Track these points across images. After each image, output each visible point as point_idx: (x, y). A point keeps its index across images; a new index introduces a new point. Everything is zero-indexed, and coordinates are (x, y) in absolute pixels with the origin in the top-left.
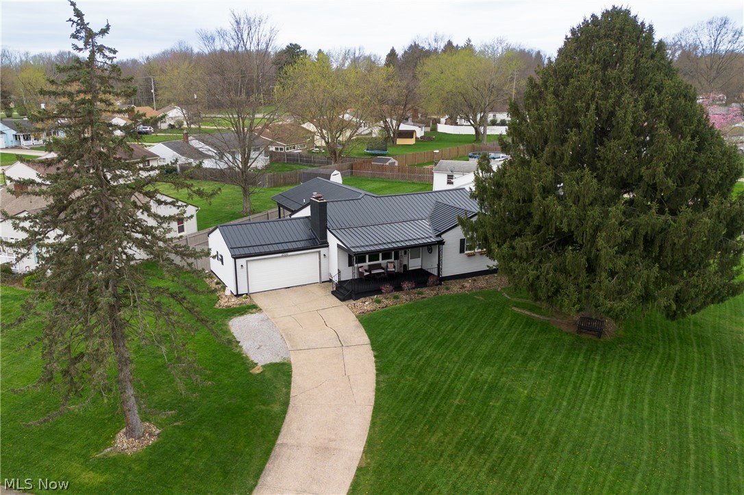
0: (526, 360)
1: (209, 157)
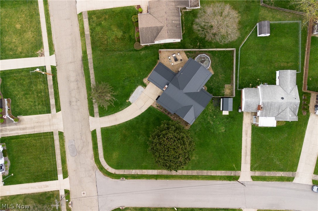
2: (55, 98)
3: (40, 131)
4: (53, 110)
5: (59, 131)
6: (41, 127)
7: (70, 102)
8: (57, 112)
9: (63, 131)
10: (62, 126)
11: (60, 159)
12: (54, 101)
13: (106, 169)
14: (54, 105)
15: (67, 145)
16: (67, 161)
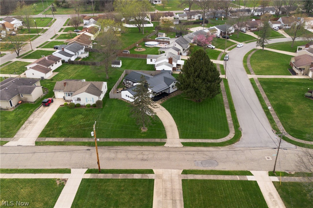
0: (191, 108)
1: (73, 55)
2: (133, 173)
3: (181, 193)
4: (150, 176)
5: (182, 174)
6: (173, 191)
7: (142, 160)
8: (154, 173)
9: (182, 170)
10: (175, 170)
11: (223, 176)
12: (137, 174)
13: (230, 139)
14: (143, 174)
15: (201, 168)
16: (225, 170)
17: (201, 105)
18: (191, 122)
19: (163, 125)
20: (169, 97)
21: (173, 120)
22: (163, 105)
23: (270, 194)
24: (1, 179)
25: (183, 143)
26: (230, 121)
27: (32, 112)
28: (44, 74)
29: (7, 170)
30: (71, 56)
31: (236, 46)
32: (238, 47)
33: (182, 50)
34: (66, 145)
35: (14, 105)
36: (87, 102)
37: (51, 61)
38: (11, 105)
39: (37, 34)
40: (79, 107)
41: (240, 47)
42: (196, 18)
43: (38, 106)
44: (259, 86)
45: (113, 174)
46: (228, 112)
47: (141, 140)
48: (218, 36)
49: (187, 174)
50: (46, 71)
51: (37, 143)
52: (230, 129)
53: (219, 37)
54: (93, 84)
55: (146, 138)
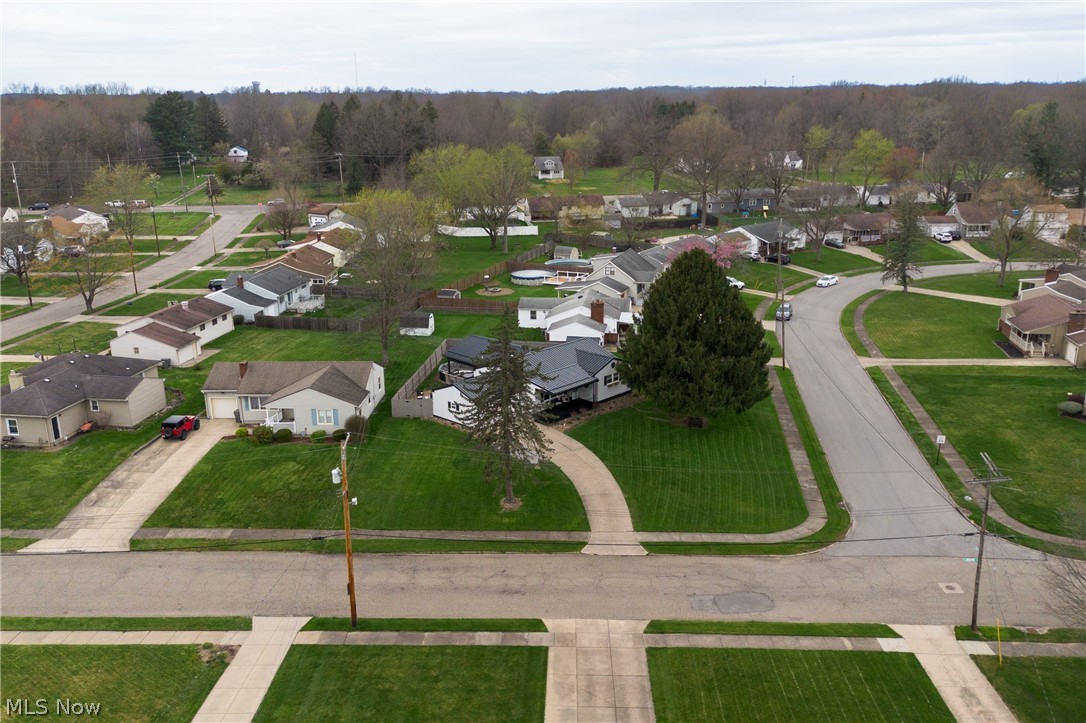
0: (671, 444)
1: (272, 302)
2: (470, 630)
3: (643, 688)
4: (533, 639)
5: (645, 632)
6: (618, 683)
7: (505, 591)
8: (546, 631)
9: (648, 622)
10: (622, 623)
11: (793, 638)
12: (486, 633)
13: (811, 533)
14: (509, 634)
15: (714, 616)
16: (798, 622)
17: (707, 437)
18: (674, 483)
19: (577, 492)
20: (594, 414)
21: (611, 476)
22: (573, 434)
23: (967, 693)
24: (3, 645)
25: (645, 545)
26: (807, 483)
27: (124, 457)
28: (174, 349)
29: (28, 620)
30: (267, 303)
31: (814, 284)
32: (821, 286)
33: (634, 289)
34: (236, 550)
35: (63, 436)
36: (315, 423)
37: (199, 314)
38: (57, 435)
39: (156, 254)
40: (288, 441)
41: (829, 286)
42: (677, 210)
43: (148, 440)
44: (899, 387)
45: (401, 633)
46: (799, 458)
47: (501, 536)
48: (752, 255)
49: (663, 633)
50: (182, 342)
51: (136, 545)
52: (810, 505)
53: (754, 260)
54: (337, 370)
55: (517, 530)
